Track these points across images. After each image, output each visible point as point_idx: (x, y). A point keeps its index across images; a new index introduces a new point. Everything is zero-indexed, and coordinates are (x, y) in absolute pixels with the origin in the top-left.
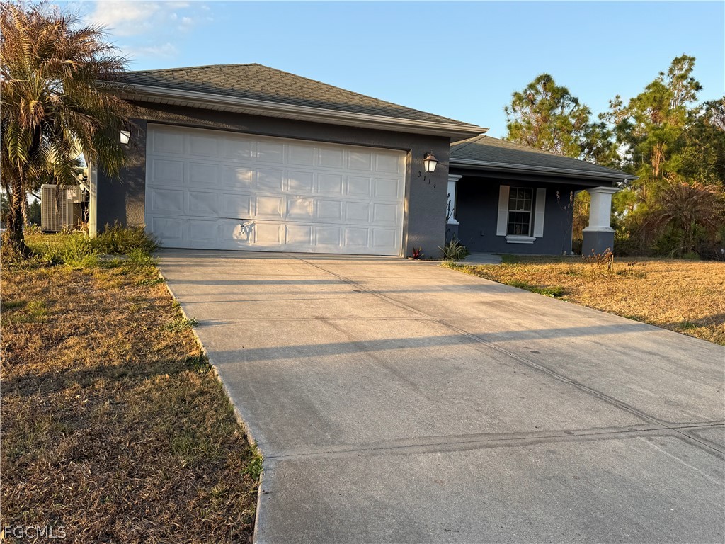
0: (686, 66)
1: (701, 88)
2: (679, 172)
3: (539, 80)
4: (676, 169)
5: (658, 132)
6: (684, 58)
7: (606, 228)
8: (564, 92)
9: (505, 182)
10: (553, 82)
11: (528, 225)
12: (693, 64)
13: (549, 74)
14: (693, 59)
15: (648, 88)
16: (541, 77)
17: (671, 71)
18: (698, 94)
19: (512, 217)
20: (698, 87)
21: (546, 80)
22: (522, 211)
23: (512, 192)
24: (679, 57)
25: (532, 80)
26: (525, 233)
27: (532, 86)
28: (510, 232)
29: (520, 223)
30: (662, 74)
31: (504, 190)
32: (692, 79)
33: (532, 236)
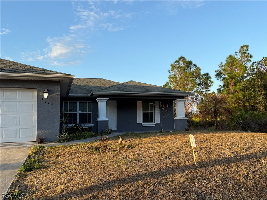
0: (245, 49)
1: (252, 57)
2: (240, 90)
3: (180, 59)
4: (239, 89)
5: (230, 75)
6: (244, 46)
7: (183, 117)
8: (190, 63)
9: (139, 100)
10: (186, 59)
11: (153, 118)
12: (248, 48)
13: (184, 56)
14: (248, 46)
15: (228, 58)
16: (180, 58)
17: (240, 51)
18: (252, 59)
19: (144, 115)
20: (251, 57)
21: (183, 58)
22: (149, 112)
23: (143, 104)
24: (242, 45)
25: (177, 59)
26: (152, 121)
27: (177, 61)
28: (144, 121)
29: (148, 117)
30: (236, 52)
31: (139, 104)
32: (248, 54)
33: (155, 122)
